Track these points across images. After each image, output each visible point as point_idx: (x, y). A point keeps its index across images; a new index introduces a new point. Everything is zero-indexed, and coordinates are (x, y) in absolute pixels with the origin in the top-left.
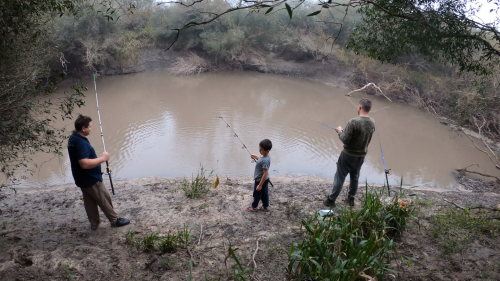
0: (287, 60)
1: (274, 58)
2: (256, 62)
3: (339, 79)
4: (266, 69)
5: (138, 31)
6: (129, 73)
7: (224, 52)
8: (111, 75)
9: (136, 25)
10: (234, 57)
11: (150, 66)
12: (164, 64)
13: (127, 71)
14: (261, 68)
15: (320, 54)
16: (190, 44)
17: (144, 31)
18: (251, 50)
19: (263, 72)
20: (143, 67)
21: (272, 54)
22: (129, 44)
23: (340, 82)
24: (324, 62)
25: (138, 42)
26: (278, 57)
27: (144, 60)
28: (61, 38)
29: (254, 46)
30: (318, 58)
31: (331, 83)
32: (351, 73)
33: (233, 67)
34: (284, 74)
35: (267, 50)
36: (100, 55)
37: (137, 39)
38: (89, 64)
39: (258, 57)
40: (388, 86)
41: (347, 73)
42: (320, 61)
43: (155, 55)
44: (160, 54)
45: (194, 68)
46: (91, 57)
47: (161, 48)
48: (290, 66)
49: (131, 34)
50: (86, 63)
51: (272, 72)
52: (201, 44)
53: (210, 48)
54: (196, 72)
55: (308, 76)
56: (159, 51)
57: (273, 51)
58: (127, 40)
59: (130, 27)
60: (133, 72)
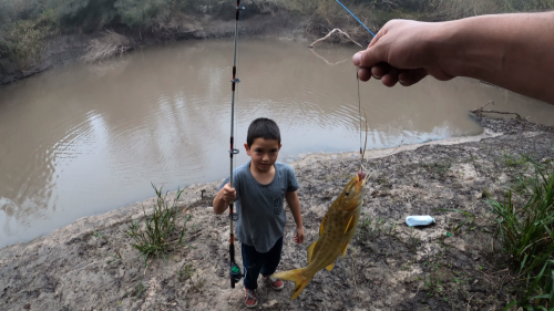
0: (227, 20)
1: (210, 20)
2: (190, 28)
3: (294, 31)
4: (204, 34)
5: (35, 18)
6: (33, 75)
7: (148, 21)
9: (30, 12)
10: (162, 25)
11: (58, 59)
12: (76, 53)
13: (29, 72)
14: (198, 35)
15: (267, 4)
16: (104, 20)
17: (43, 17)
18: (181, 14)
19: (200, 38)
20: (49, 63)
21: (207, 17)
22: (26, 38)
23: (295, 35)
24: (273, 14)
25: (37, 32)
26: (215, 19)
27: (49, 53)
29: (183, 10)
30: (266, 9)
31: (286, 38)
32: (308, 22)
33: (163, 39)
34: (227, 36)
35: (200, 14)
37: (35, 28)
39: (191, 22)
40: (355, 30)
41: (302, 24)
42: (268, 13)
43: (62, 45)
44: (68, 42)
45: (114, 49)
47: (68, 34)
48: (232, 25)
49: (27, 24)
51: (212, 37)
52: (118, 17)
53: (130, 19)
54: (117, 54)
55: (255, 34)
56: (66, 37)
57: (208, 13)
58: (23, 32)
59: (25, 16)
60: (38, 72)
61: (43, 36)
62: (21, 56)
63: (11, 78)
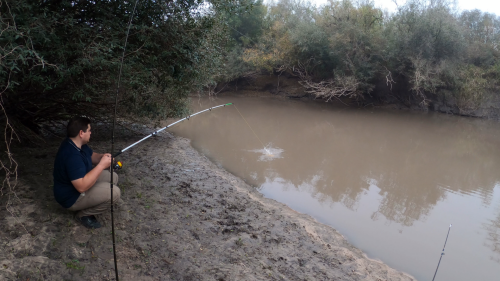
6: (467, 116)
8: (444, 112)
9: (484, 60)
13: (464, 113)
17: (494, 69)
20: (485, 113)
22: (474, 82)
25: (485, 81)
27: (490, 104)
28: (391, 54)
36: (433, 80)
37: (484, 77)
38: (416, 87)
46: (419, 78)
49: (477, 70)
50: (412, 85)
58: (472, 75)
59: (477, 62)
60: (472, 116)
61: (489, 86)
62: (463, 95)
63: (448, 109)
